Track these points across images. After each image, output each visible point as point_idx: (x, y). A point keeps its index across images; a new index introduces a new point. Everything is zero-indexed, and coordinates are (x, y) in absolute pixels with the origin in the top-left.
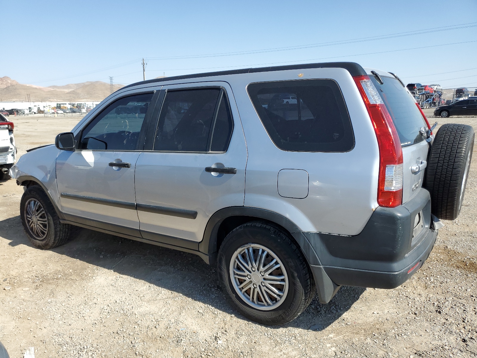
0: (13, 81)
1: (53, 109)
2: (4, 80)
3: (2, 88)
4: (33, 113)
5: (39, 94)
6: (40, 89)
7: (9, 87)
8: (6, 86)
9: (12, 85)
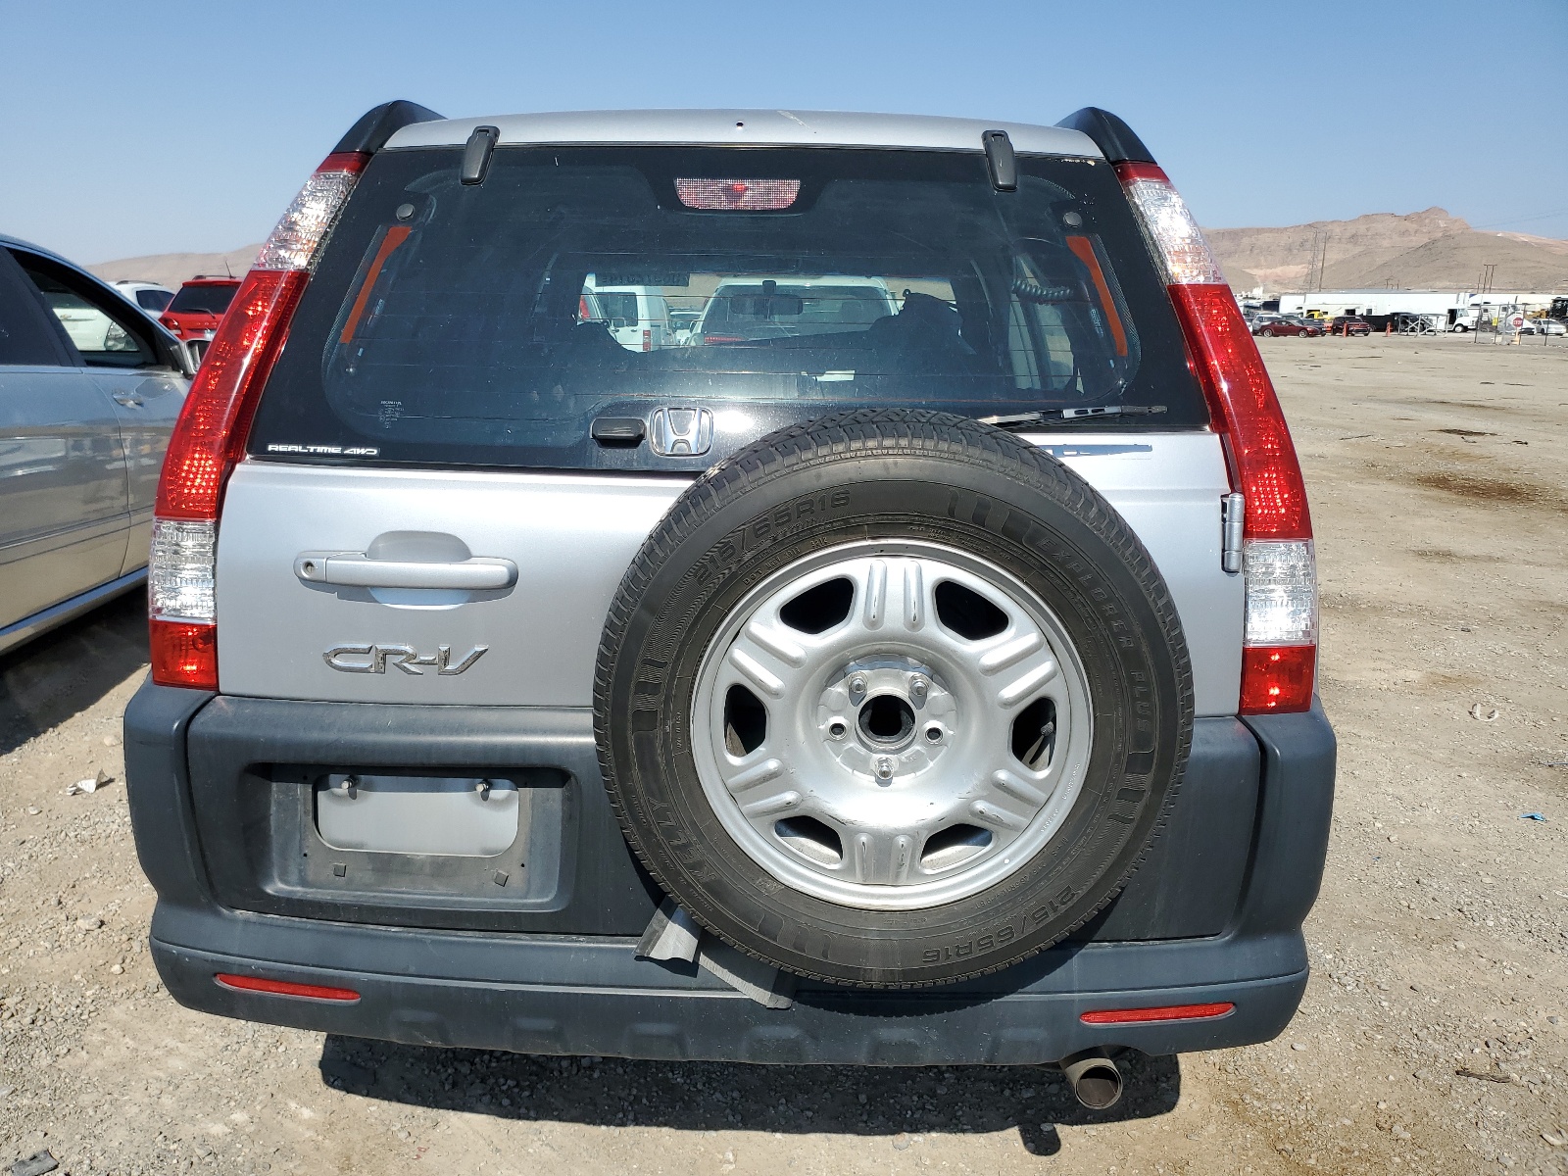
0: (1456, 221)
1: (1536, 318)
2: (1427, 221)
3: (1413, 244)
4: (1459, 329)
5: (1532, 264)
6: (1541, 248)
7: (1434, 241)
8: (1426, 240)
9: (1447, 237)
